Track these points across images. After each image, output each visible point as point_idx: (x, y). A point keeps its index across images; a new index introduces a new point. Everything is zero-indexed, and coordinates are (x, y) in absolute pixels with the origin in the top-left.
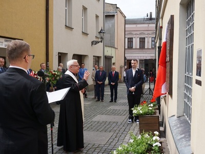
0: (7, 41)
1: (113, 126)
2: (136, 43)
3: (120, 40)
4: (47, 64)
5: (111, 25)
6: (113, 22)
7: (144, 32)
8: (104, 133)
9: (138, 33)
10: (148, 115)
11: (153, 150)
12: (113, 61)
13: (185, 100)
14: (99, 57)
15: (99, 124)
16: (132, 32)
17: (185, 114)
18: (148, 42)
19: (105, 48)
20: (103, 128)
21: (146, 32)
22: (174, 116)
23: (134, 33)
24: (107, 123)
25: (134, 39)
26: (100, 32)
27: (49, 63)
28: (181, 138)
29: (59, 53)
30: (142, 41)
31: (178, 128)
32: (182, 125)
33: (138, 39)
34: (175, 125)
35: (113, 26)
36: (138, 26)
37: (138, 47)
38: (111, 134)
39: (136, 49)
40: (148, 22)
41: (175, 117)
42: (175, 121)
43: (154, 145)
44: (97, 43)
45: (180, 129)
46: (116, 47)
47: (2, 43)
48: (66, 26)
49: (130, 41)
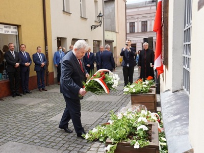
0: (6, 27)
1: (105, 106)
2: (138, 27)
3: (121, 24)
4: (46, 48)
5: (111, 10)
6: (112, 6)
7: (146, 15)
8: (94, 113)
9: (140, 16)
10: (142, 93)
11: (136, 135)
12: (114, 45)
13: (184, 67)
14: (99, 42)
15: (91, 104)
16: (134, 17)
17: (184, 87)
18: (151, 25)
19: (105, 32)
20: (94, 108)
21: (148, 15)
22: (169, 90)
23: (136, 17)
24: (100, 103)
25: (136, 24)
26: (99, 16)
27: (48, 47)
28: (175, 121)
29: (58, 38)
30: (145, 24)
31: (172, 105)
32: (179, 101)
33: (140, 23)
34: (168, 102)
35: (114, 10)
36: (140, 9)
37: (140, 31)
38: (102, 113)
39: (138, 33)
40: (150, 5)
41: (170, 92)
42: (170, 96)
43: (138, 128)
44: (96, 27)
45: (174, 107)
46: (117, 31)
47: (2, 29)
48: (64, 11)
49: (132, 25)
